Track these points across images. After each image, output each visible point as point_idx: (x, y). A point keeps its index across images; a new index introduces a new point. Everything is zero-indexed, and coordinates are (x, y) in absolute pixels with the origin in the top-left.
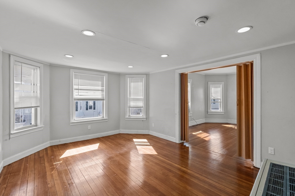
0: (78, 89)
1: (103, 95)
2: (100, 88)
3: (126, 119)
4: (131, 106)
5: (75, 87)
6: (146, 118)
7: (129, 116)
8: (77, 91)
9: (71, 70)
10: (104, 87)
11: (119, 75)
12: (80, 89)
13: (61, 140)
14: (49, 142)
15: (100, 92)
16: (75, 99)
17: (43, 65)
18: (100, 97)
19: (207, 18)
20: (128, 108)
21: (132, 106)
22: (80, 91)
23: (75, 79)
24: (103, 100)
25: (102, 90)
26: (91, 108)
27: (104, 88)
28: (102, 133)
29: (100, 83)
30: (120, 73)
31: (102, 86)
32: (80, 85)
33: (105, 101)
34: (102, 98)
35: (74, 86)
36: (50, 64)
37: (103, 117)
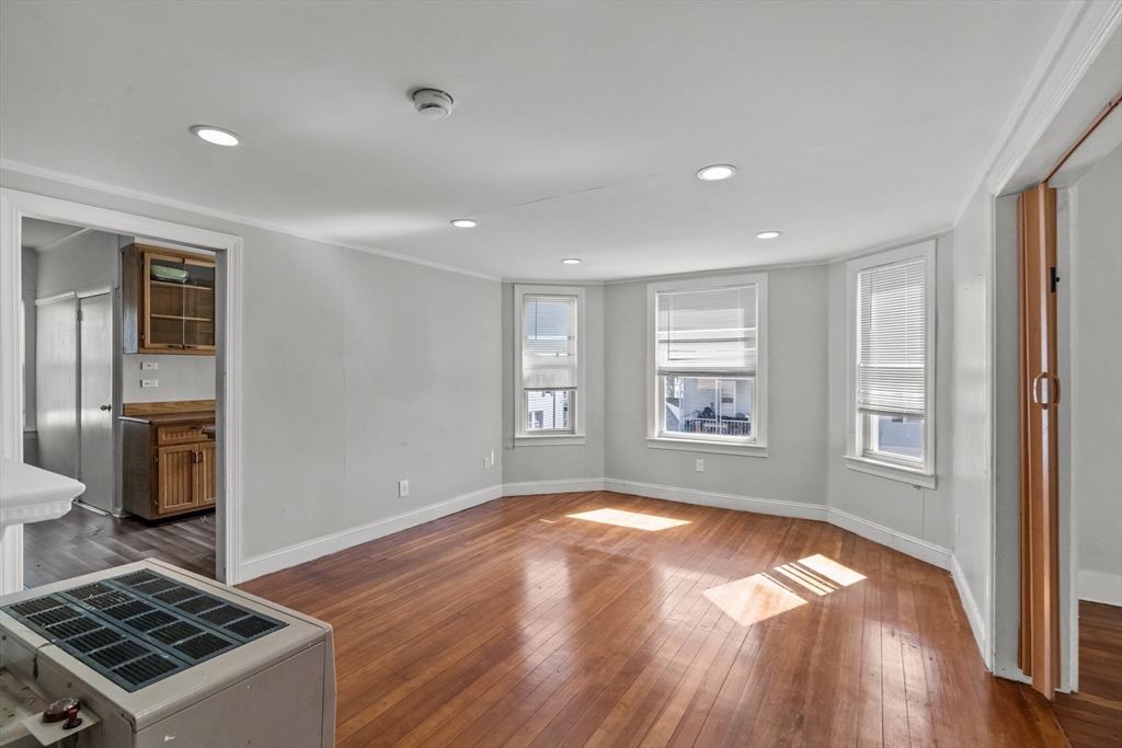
0: (668, 342)
1: (748, 357)
2: (740, 332)
3: (848, 466)
4: (871, 407)
5: (660, 335)
6: (936, 478)
7: (866, 452)
8: (665, 346)
9: (650, 287)
10: (754, 325)
11: (822, 268)
12: (675, 342)
13: (626, 482)
14: (602, 479)
15: (741, 345)
16: (662, 373)
17: (584, 289)
18: (741, 363)
19: (415, 93)
20: (859, 415)
21: (876, 408)
22: (673, 347)
23: (663, 312)
24: (753, 374)
25: (747, 340)
27: (756, 329)
29: (739, 312)
30: (827, 260)
31: (749, 322)
32: (675, 329)
33: (758, 379)
34: (749, 369)
35: (657, 332)
36: (605, 281)
37: (755, 440)
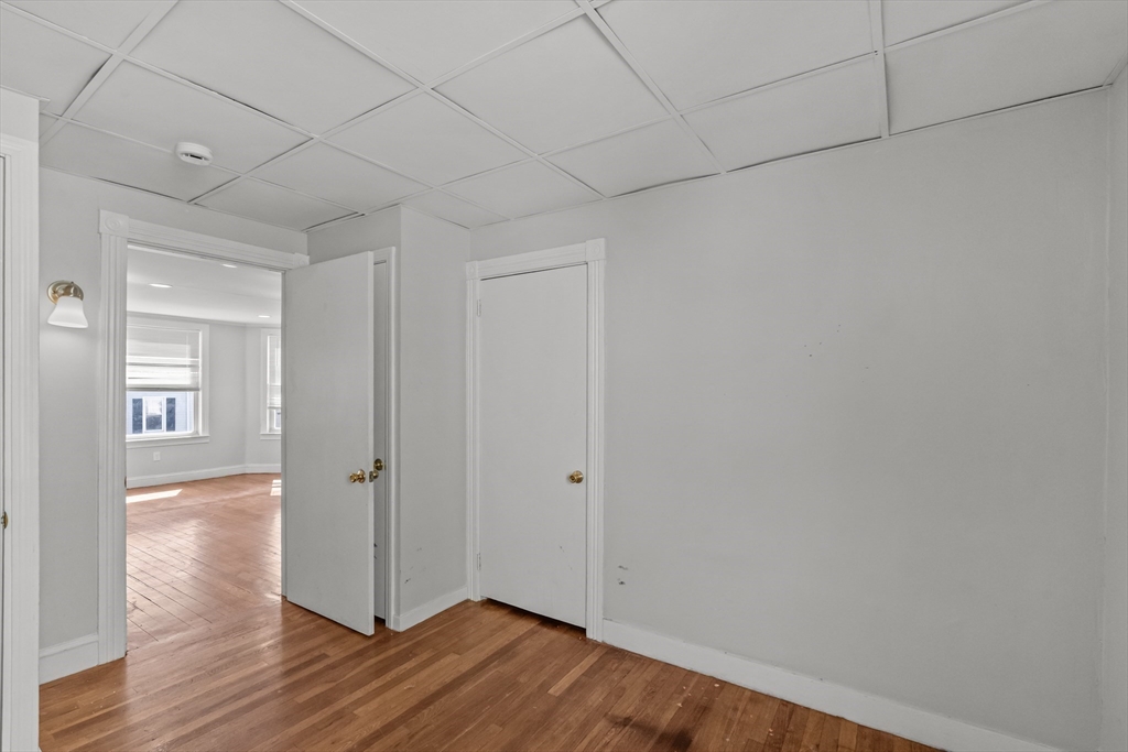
1: (194, 378)
2: (187, 360)
3: (261, 438)
7: (271, 429)
10: (197, 357)
11: (242, 328)
15: (188, 370)
18: (187, 382)
20: (268, 411)
24: (197, 389)
25: (193, 367)
26: (154, 423)
27: (200, 360)
28: (194, 472)
29: (187, 347)
31: (194, 355)
33: (200, 393)
34: (193, 386)
37: (197, 432)
